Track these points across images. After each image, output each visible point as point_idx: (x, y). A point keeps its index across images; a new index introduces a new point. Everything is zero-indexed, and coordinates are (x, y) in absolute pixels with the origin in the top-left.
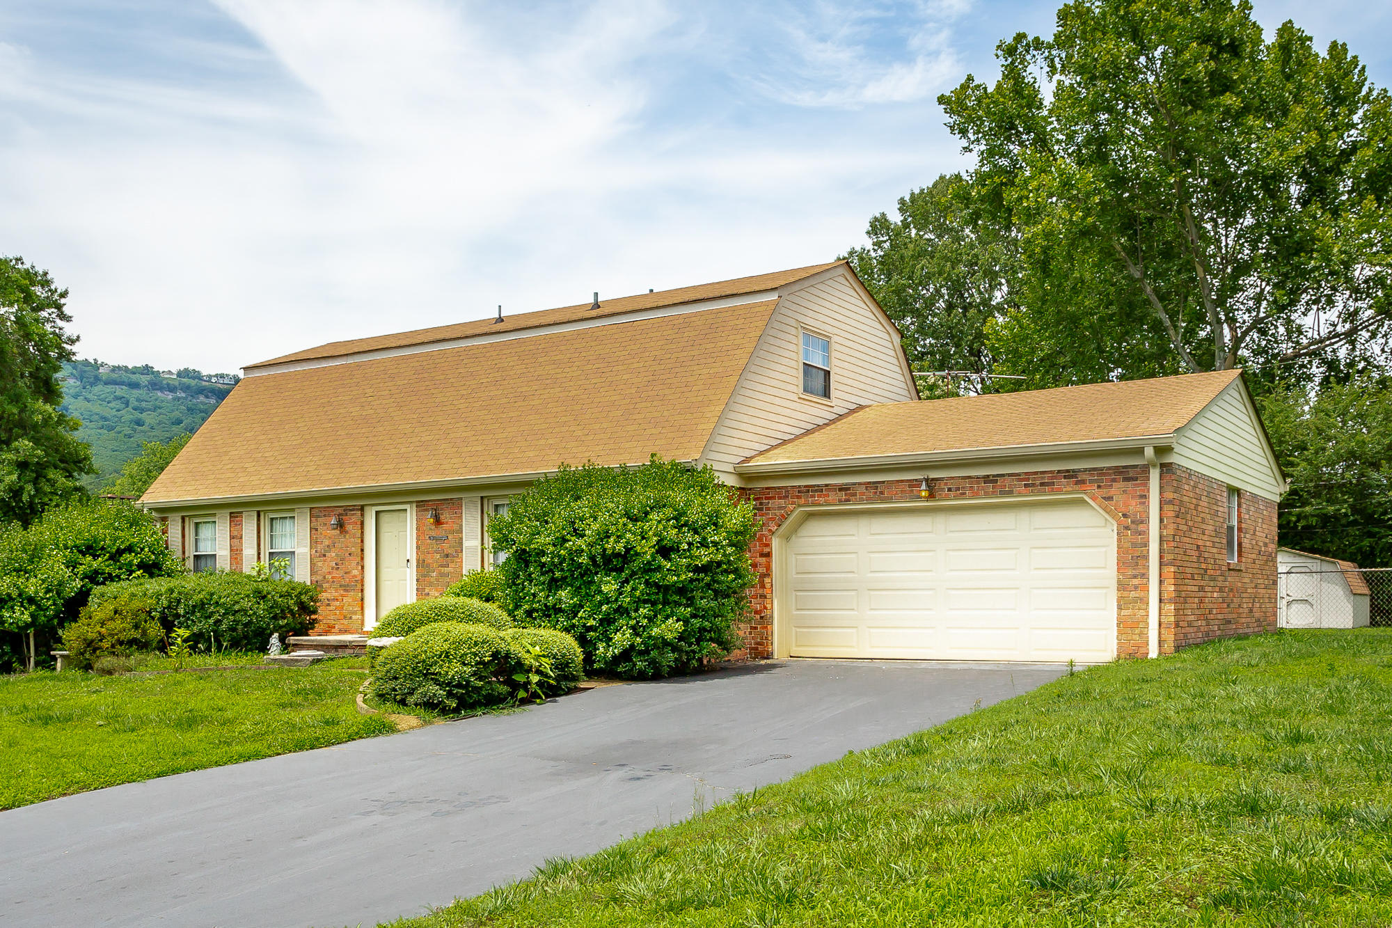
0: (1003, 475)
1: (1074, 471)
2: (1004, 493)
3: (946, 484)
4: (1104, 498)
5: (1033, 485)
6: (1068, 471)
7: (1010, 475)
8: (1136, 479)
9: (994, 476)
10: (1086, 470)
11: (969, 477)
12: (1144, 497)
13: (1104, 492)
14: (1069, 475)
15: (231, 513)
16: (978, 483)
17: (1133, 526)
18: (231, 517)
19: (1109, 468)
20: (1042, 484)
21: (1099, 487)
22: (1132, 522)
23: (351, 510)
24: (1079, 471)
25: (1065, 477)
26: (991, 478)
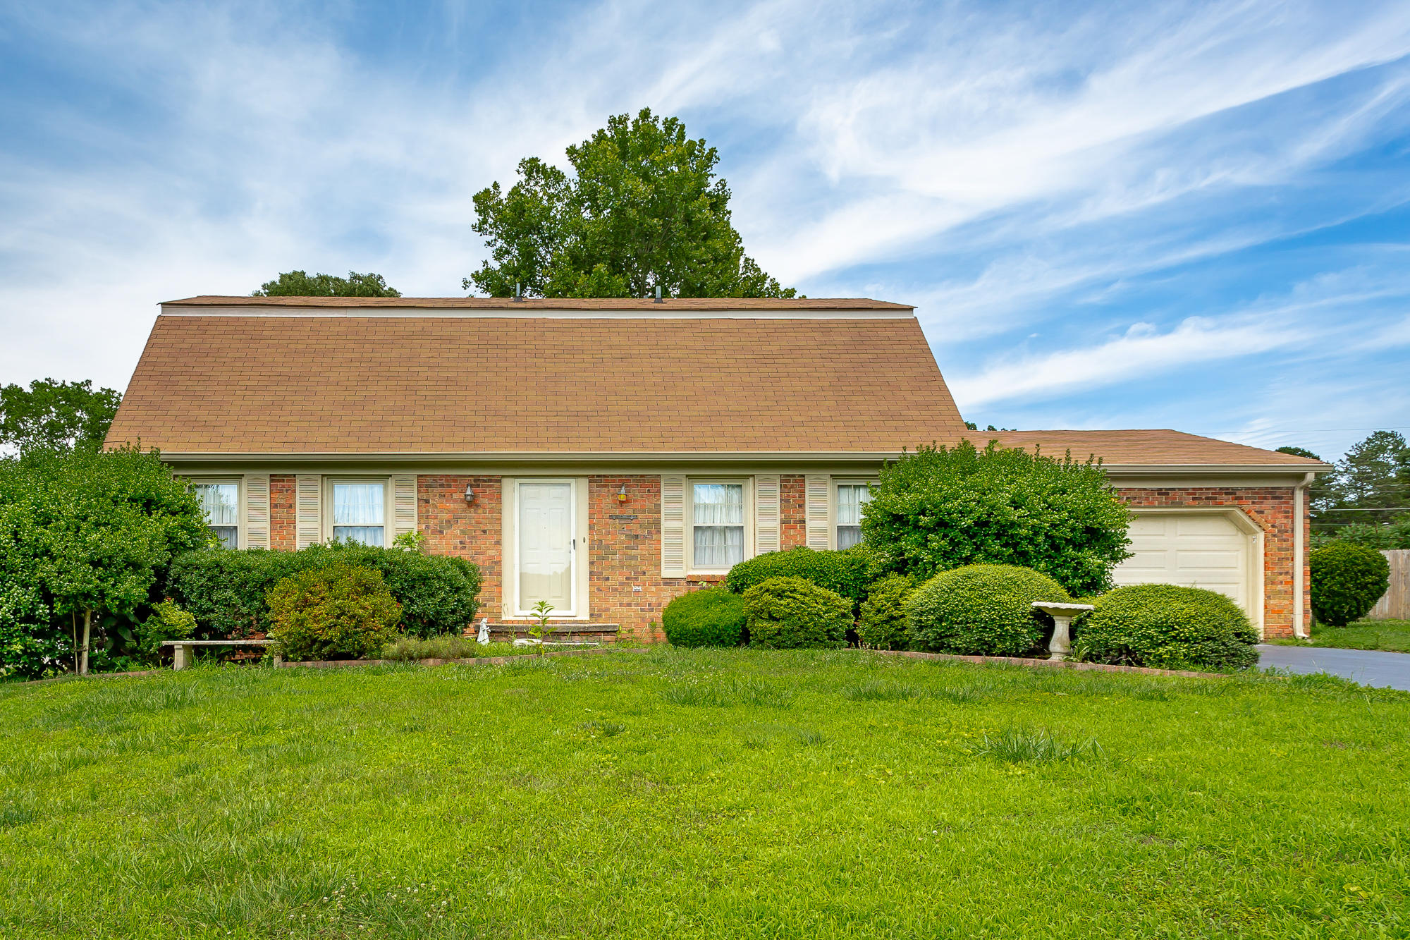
0: (1174, 489)
1: (1232, 489)
2: (1174, 504)
3: (1125, 494)
4: (1257, 512)
5: (1201, 499)
6: (1228, 489)
7: (1180, 489)
8: (1281, 498)
9: (1167, 489)
10: (1242, 489)
11: (1145, 489)
12: (1290, 514)
13: (1257, 507)
14: (1229, 492)
15: (271, 475)
16: (1153, 494)
17: (1279, 535)
18: (272, 481)
19: (1260, 488)
20: (1207, 498)
21: (1253, 503)
22: (1279, 531)
23: (485, 481)
24: (1237, 489)
25: (1226, 494)
26: (1164, 491)
